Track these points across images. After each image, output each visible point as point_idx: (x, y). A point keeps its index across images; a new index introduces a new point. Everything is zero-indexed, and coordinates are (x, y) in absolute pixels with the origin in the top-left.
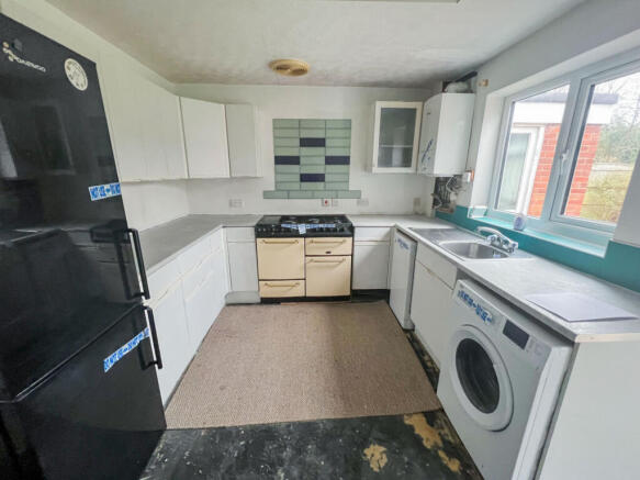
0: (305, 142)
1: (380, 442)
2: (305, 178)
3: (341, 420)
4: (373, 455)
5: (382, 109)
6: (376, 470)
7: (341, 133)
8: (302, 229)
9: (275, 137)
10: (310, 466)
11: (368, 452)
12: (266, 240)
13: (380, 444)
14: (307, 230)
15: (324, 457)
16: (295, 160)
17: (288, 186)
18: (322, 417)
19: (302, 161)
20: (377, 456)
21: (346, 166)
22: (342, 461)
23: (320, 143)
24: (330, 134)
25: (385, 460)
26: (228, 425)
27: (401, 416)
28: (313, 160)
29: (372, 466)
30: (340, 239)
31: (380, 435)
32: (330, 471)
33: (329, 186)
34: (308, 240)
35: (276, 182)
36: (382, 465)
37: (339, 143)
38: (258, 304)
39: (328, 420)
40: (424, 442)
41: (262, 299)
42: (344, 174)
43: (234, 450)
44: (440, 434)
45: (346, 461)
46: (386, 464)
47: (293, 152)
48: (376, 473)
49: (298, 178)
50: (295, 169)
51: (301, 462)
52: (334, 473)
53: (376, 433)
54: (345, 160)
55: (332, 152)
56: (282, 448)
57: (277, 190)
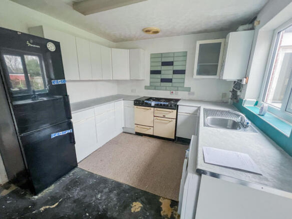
0: (164, 64)
1: (142, 202)
2: (163, 80)
3: (133, 188)
4: (135, 206)
5: (200, 45)
6: (132, 211)
7: (182, 58)
8: (153, 103)
9: (151, 62)
10: (110, 198)
11: (134, 204)
12: (138, 107)
13: (141, 203)
14: (155, 104)
15: (117, 197)
16: (159, 72)
17: (155, 84)
18: (127, 183)
19: (162, 72)
20: (137, 207)
21: (183, 75)
22: (123, 202)
23: (170, 64)
24: (176, 59)
25: (139, 210)
26: (95, 173)
27: (159, 197)
28: (167, 72)
29: (132, 209)
30: (170, 110)
31: (145, 200)
32: (116, 203)
33: (174, 85)
34: (155, 109)
35: (151, 82)
36: (137, 211)
37: (181, 63)
38: (134, 134)
39: (128, 185)
40: (162, 212)
41: (136, 132)
42: (182, 79)
43: (91, 181)
44: (172, 212)
45: (124, 203)
46: (138, 212)
47: (158, 69)
48: (131, 212)
49: (159, 80)
50: (158, 76)
51: (108, 195)
52: (116, 204)
53: (143, 198)
54: (183, 72)
55: (176, 68)
56: (105, 188)
57: (151, 86)
